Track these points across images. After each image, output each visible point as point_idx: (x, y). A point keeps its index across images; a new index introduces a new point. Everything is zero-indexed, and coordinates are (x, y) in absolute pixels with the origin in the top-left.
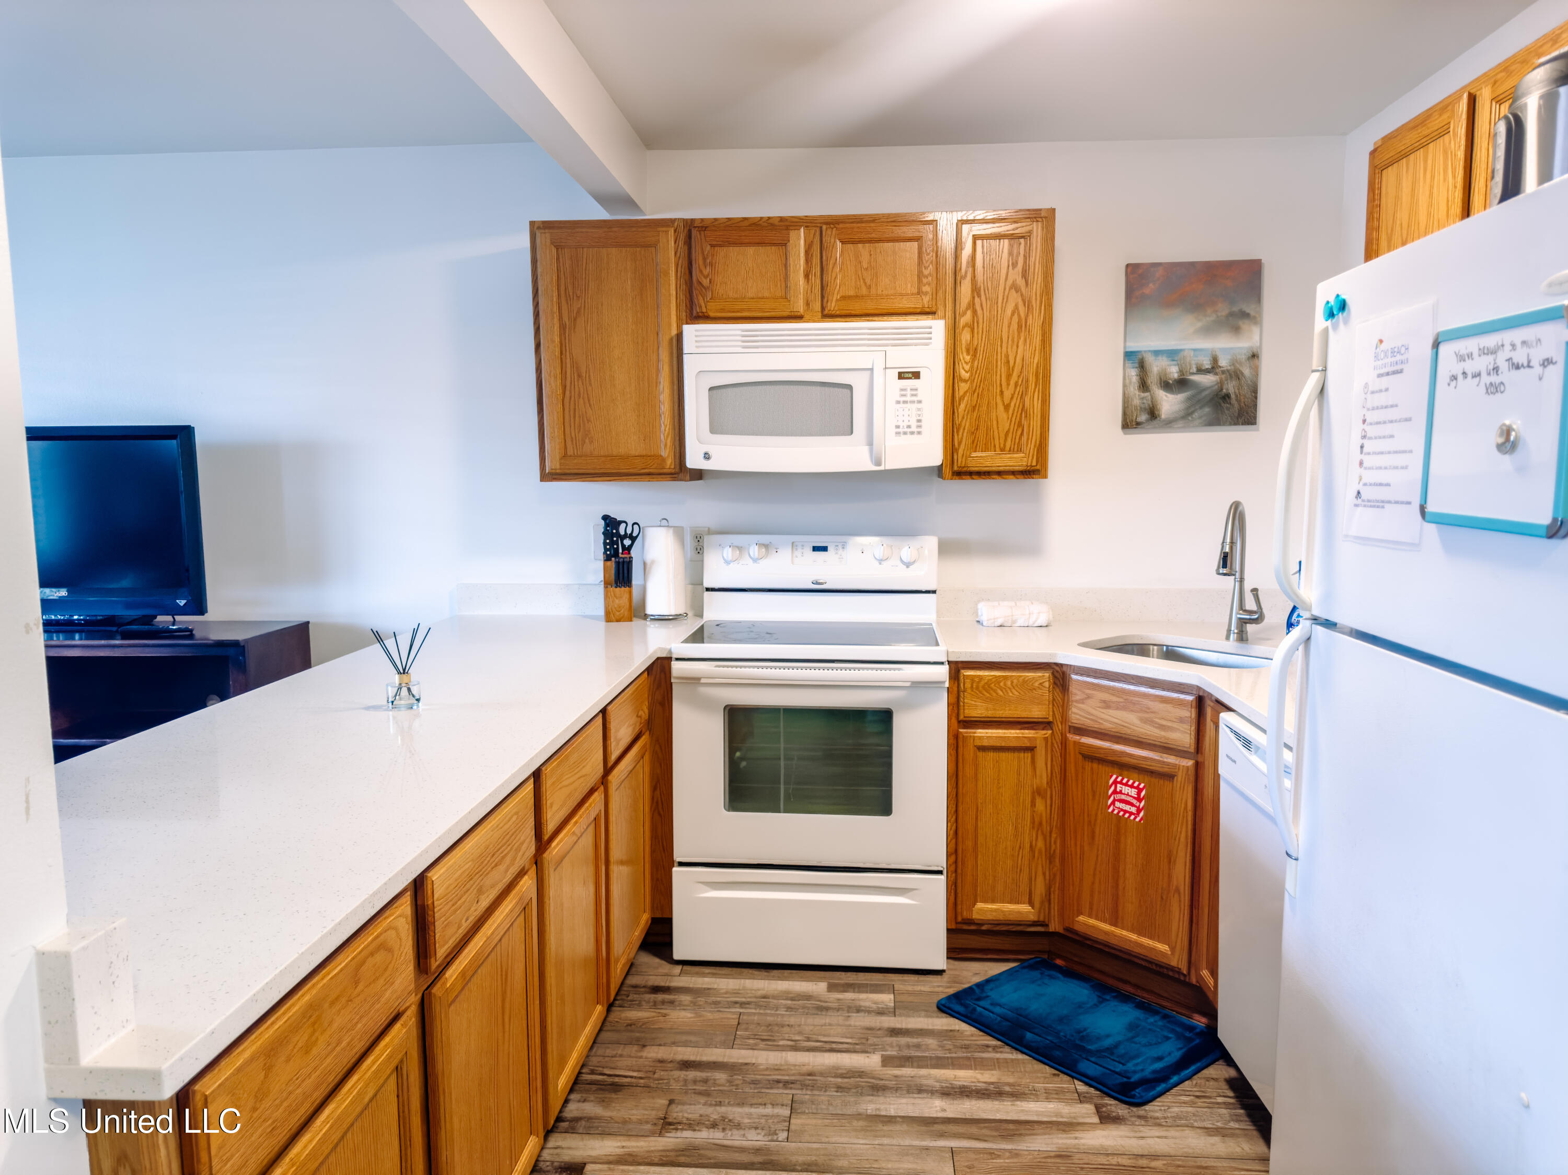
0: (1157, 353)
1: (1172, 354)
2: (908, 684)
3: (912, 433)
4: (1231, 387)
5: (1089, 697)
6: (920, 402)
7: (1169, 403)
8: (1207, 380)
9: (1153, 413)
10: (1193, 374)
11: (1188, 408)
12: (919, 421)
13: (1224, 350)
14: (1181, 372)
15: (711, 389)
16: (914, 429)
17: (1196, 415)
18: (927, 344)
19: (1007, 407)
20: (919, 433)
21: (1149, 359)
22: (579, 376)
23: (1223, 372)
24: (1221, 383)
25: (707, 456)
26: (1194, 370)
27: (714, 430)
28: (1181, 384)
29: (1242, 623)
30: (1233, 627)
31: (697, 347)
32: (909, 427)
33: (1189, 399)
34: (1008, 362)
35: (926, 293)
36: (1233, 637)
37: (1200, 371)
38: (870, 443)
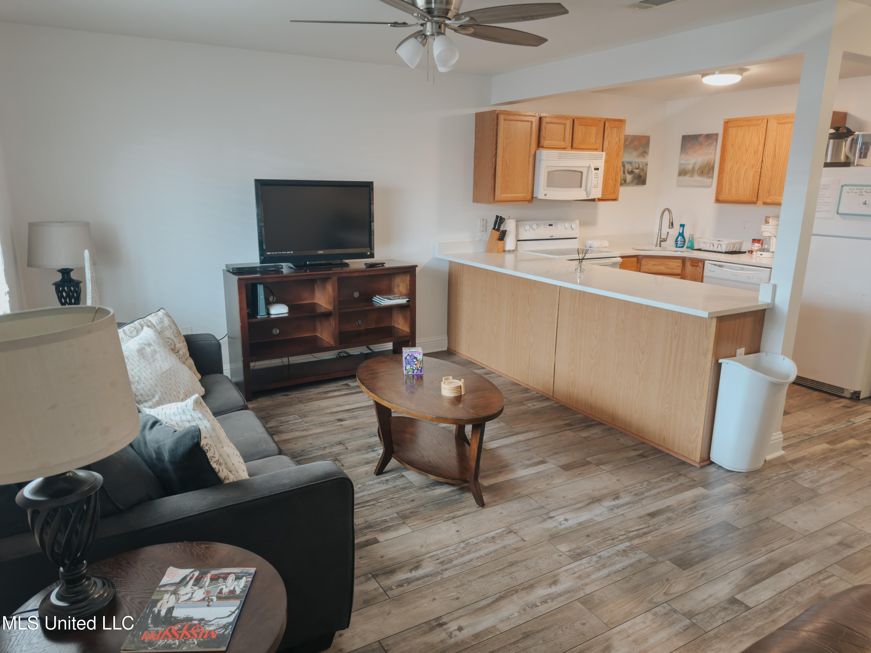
0: (628, 163)
1: (630, 163)
2: (612, 264)
3: (596, 187)
4: (642, 174)
5: (648, 263)
6: (598, 177)
7: (629, 177)
8: (637, 171)
9: (625, 181)
10: (634, 169)
11: (633, 179)
12: (598, 183)
13: (641, 162)
14: (632, 169)
15: (548, 172)
16: (596, 186)
17: (634, 182)
18: (601, 160)
19: (612, 179)
20: (597, 187)
21: (626, 164)
22: (507, 166)
23: (641, 169)
24: (640, 172)
25: (545, 195)
26: (635, 168)
27: (548, 186)
28: (631, 172)
29: (661, 241)
30: (658, 243)
31: (546, 158)
32: (595, 185)
33: (634, 176)
34: (614, 165)
35: (598, 143)
36: (658, 246)
37: (637, 169)
38: (586, 190)
